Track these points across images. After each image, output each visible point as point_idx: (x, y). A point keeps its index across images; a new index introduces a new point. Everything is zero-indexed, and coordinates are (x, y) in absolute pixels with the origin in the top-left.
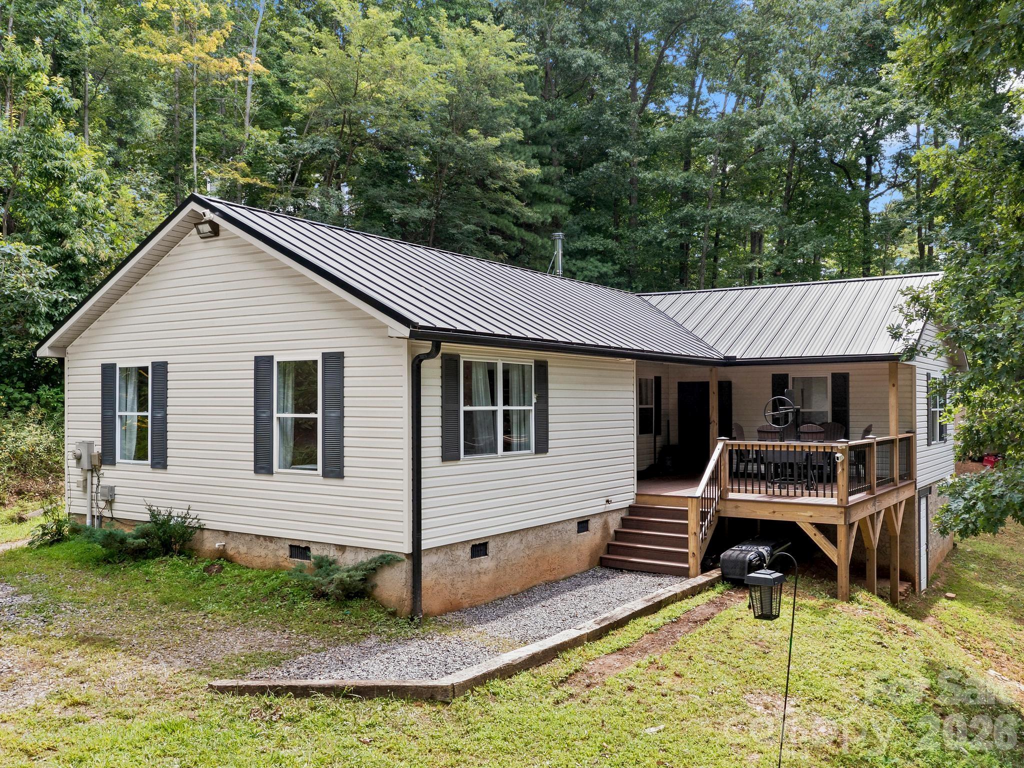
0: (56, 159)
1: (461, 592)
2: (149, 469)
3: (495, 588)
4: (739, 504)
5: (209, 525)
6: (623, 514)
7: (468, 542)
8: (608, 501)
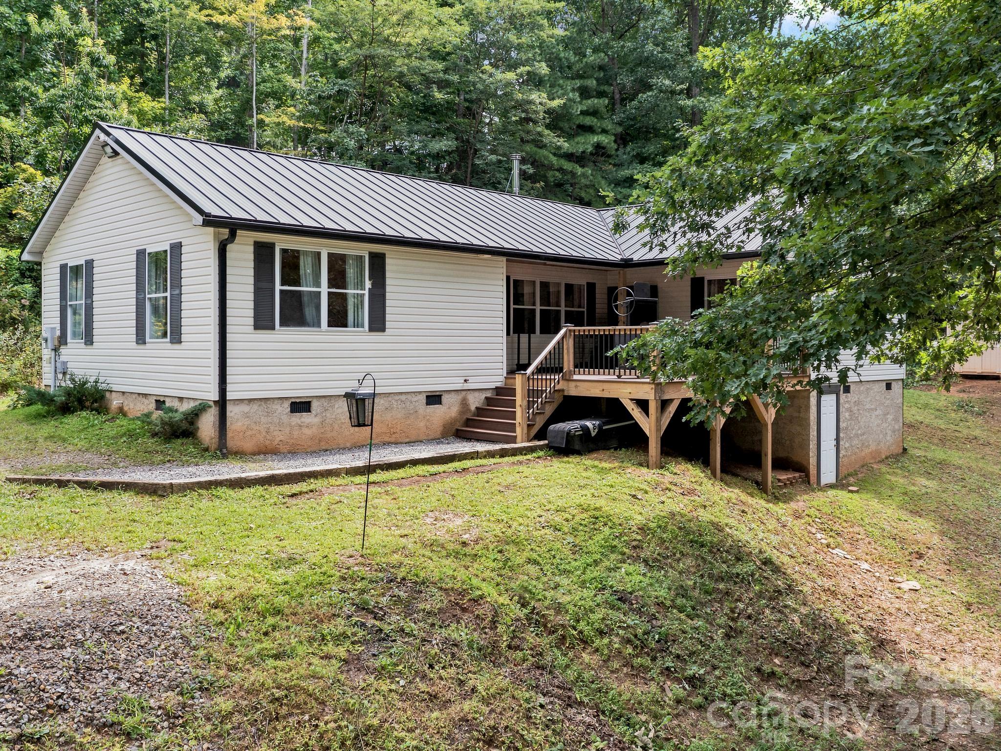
0: (96, 108)
1: (279, 439)
2: (83, 346)
3: (320, 441)
4: (579, 384)
5: (115, 388)
6: (489, 394)
7: (286, 398)
8: (465, 381)
